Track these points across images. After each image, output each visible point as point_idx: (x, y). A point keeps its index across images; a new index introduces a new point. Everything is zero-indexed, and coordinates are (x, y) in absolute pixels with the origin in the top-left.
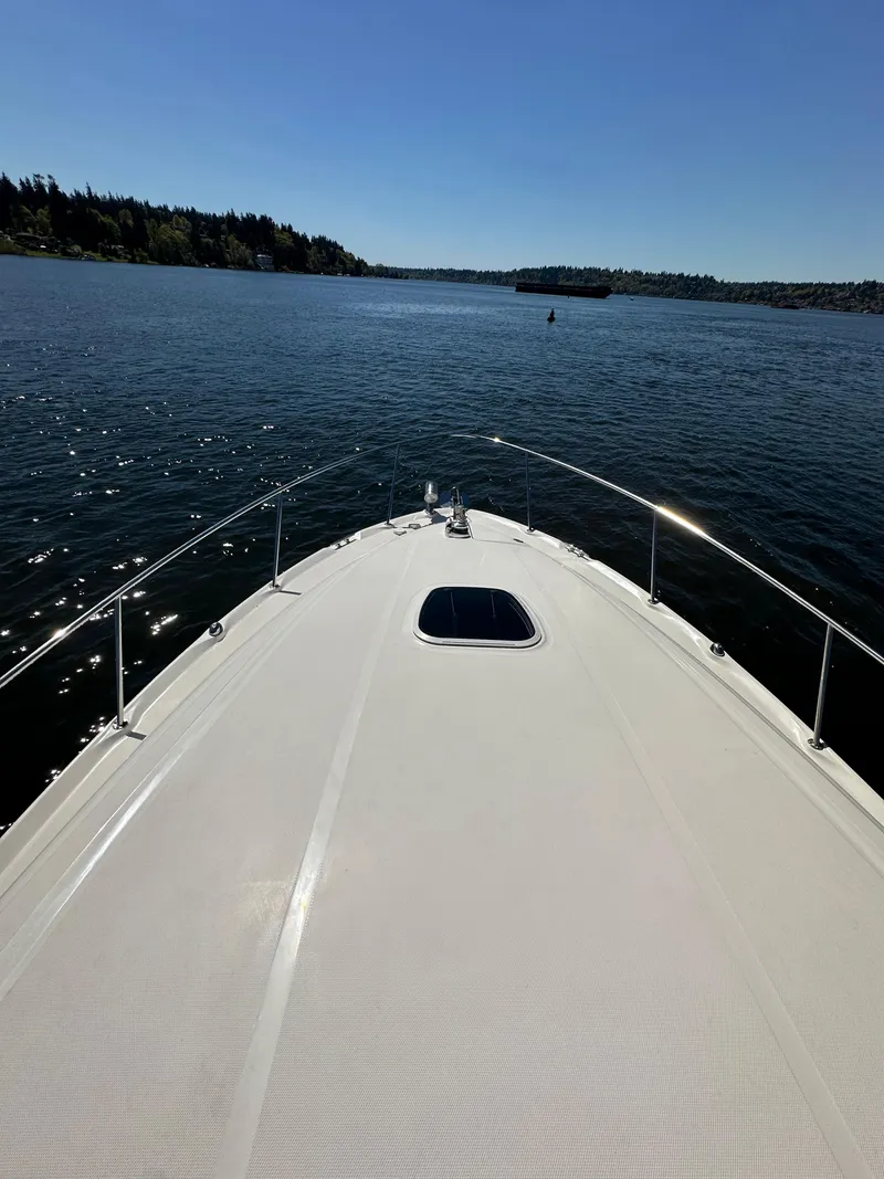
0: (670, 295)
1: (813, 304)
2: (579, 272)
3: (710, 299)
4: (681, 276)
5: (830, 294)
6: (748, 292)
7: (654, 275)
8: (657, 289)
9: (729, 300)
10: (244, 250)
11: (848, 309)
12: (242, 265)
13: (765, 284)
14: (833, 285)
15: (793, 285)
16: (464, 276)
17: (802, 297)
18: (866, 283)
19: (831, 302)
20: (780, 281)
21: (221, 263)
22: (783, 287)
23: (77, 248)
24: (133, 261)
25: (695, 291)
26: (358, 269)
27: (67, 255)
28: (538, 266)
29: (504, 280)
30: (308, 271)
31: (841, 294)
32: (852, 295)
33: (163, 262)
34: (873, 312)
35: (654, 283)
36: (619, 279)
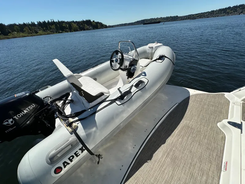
0: (169, 21)
1: (200, 18)
2: (149, 20)
3: (178, 20)
4: (171, 17)
5: (204, 15)
6: (186, 18)
7: (165, 18)
8: (166, 20)
9: (182, 20)
10: (88, 27)
11: (208, 17)
12: (88, 29)
13: (189, 15)
14: (204, 13)
15: (195, 14)
16: (125, 25)
17: (197, 17)
18: (211, 11)
19: (204, 16)
20: (192, 14)
21: (84, 30)
22: (193, 15)
23: (61, 31)
24: (71, 32)
25: (174, 19)
26: (106, 27)
27: (59, 33)
28: (140, 20)
29: (133, 24)
30: (99, 29)
31: (206, 14)
32: (209, 14)
33: (75, 31)
34: (213, 17)
35: (165, 19)
36: (157, 20)
